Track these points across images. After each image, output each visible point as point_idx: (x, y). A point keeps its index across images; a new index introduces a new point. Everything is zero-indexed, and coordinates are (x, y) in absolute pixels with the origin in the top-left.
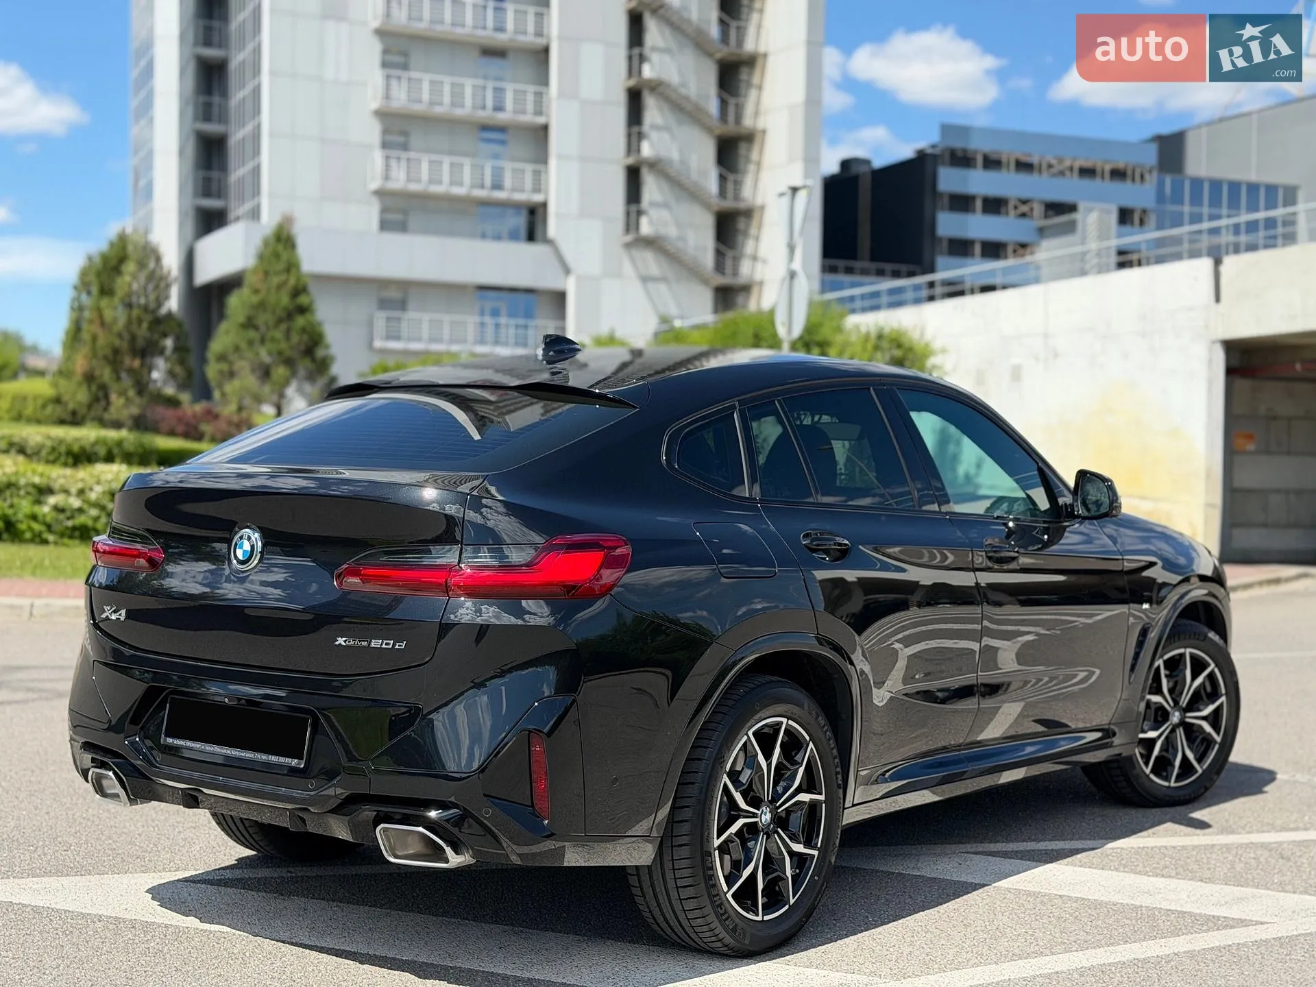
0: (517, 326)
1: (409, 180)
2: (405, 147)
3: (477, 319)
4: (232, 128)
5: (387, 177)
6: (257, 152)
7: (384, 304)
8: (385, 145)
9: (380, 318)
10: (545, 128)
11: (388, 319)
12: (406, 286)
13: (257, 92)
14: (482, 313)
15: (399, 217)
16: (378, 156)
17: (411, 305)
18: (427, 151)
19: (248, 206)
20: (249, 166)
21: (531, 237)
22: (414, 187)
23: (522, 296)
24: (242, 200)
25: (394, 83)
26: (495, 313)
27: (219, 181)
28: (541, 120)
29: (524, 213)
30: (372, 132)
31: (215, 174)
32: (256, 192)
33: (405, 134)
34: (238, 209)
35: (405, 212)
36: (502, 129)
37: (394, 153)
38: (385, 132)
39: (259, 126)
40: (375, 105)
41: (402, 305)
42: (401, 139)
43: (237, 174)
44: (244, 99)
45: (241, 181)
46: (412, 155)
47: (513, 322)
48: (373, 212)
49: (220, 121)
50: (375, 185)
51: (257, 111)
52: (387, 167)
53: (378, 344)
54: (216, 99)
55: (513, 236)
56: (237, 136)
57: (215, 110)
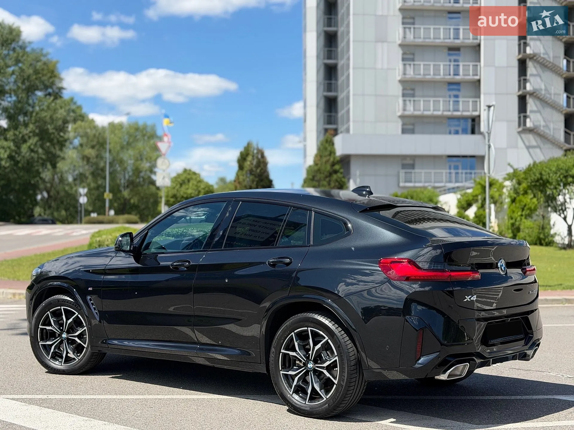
0: (466, 173)
1: (414, 110)
2: (413, 96)
3: (448, 171)
4: (339, 93)
5: (404, 110)
6: (348, 103)
7: (404, 166)
8: (404, 95)
9: (402, 173)
10: (479, 81)
11: (406, 173)
12: (414, 158)
13: (348, 76)
14: (450, 168)
15: (411, 127)
16: (401, 100)
17: (416, 166)
18: (423, 96)
19: (345, 127)
20: (345, 109)
21: (473, 132)
22: (417, 113)
23: (469, 159)
24: (343, 124)
25: (408, 66)
26: (456, 168)
27: (334, 117)
28: (477, 78)
29: (470, 121)
30: (398, 90)
31: (333, 114)
32: (348, 120)
33: (413, 90)
34: (341, 128)
35: (413, 125)
36: (458, 84)
37: (407, 99)
38: (404, 89)
39: (349, 92)
40: (399, 78)
41: (413, 166)
42: (411, 92)
43: (341, 113)
44: (343, 80)
45: (343, 116)
46: (416, 99)
47: (464, 171)
48: (398, 126)
49: (335, 91)
50: (399, 114)
51: (348, 85)
52: (405, 105)
53: (401, 184)
54: (333, 82)
55: (465, 132)
56: (341, 96)
57: (333, 86)
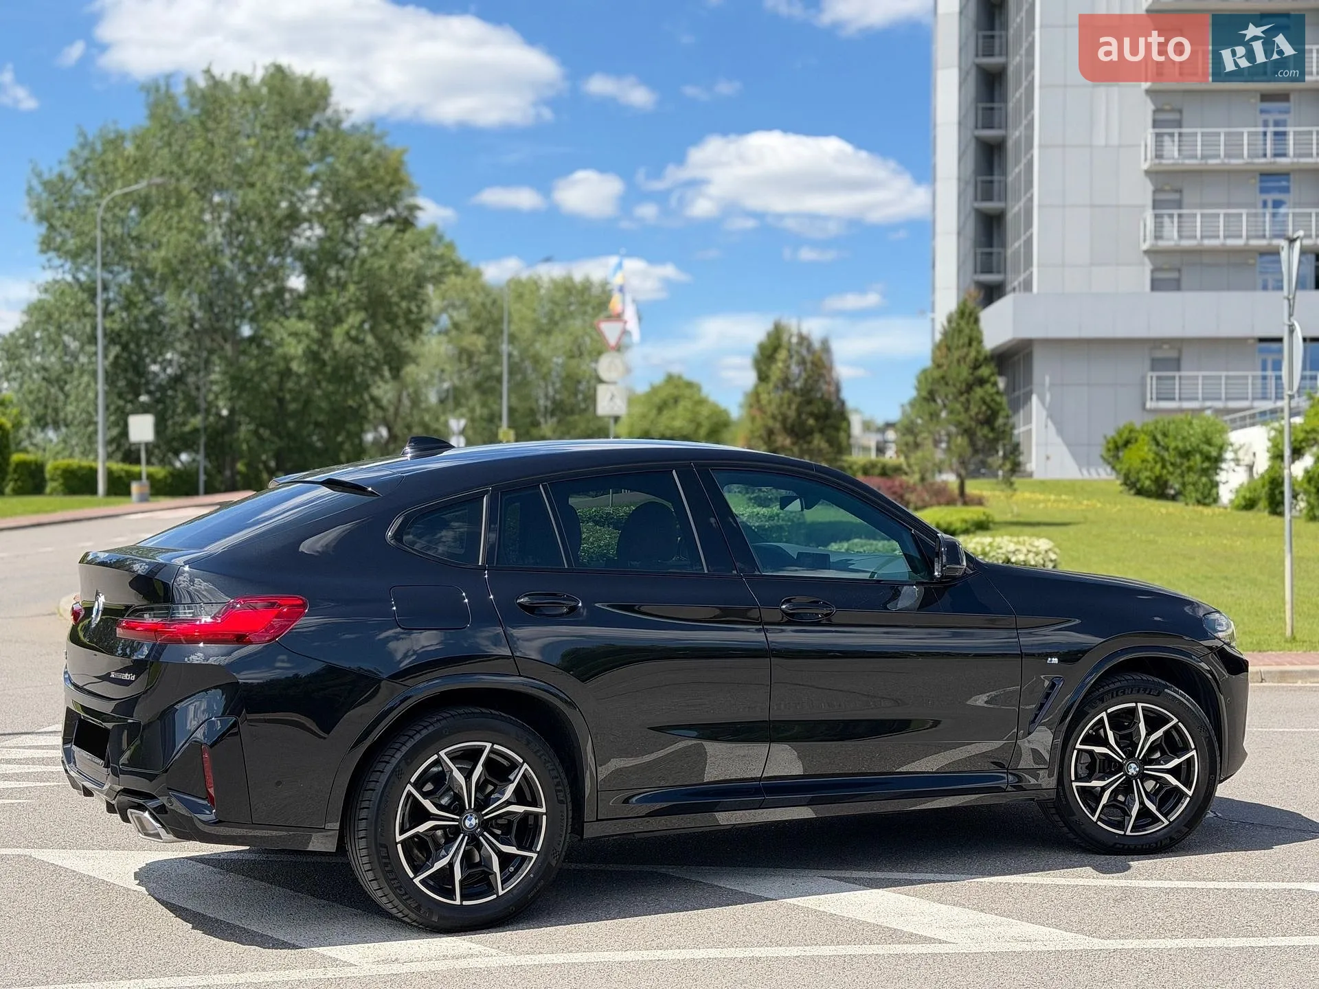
1: (1180, 237)
2: (1179, 204)
3: (1259, 373)
4: (1010, 203)
5: (1158, 237)
6: (1029, 224)
7: (1156, 364)
8: (1156, 204)
9: (1151, 379)
11: (1159, 378)
12: (1179, 344)
13: (1030, 164)
14: (1264, 368)
15: (1175, 275)
16: (1149, 215)
17: (1184, 363)
18: (1202, 206)
19: (1022, 277)
20: (1023, 238)
21: (1318, 285)
22: (1186, 243)
24: (1017, 272)
25: (1166, 138)
27: (999, 253)
29: (1312, 258)
30: (1144, 192)
31: (995, 250)
32: (1029, 263)
33: (1179, 191)
34: (1014, 281)
35: (1178, 270)
36: (1284, 175)
37: (1165, 212)
38: (1157, 191)
39: (1031, 199)
40: (1145, 166)
41: (1176, 364)
42: (1175, 197)
43: (1014, 246)
44: (1019, 174)
45: (1017, 252)
46: (1184, 211)
48: (1144, 273)
49: (1000, 200)
50: (1146, 246)
51: (1029, 185)
52: (1159, 226)
53: (1149, 405)
54: (996, 178)
56: (1014, 210)
57: (996, 188)
